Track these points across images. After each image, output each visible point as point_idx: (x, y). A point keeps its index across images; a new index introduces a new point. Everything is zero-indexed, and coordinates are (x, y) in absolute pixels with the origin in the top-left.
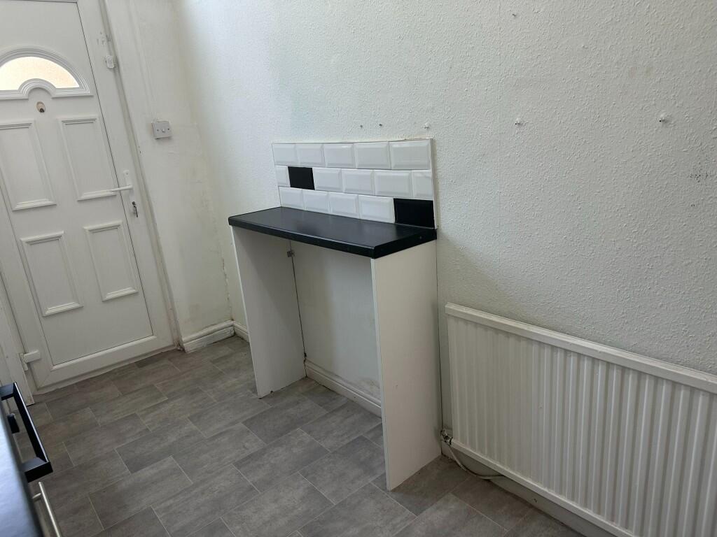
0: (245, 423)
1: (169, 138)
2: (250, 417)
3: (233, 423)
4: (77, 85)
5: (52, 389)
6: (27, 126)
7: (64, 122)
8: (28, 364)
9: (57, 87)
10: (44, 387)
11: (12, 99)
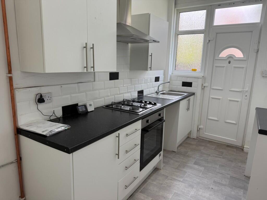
4: (243, 57)
5: (202, 138)
6: (224, 67)
7: (234, 67)
8: (199, 129)
9: (236, 57)
10: (201, 137)
11: (222, 60)
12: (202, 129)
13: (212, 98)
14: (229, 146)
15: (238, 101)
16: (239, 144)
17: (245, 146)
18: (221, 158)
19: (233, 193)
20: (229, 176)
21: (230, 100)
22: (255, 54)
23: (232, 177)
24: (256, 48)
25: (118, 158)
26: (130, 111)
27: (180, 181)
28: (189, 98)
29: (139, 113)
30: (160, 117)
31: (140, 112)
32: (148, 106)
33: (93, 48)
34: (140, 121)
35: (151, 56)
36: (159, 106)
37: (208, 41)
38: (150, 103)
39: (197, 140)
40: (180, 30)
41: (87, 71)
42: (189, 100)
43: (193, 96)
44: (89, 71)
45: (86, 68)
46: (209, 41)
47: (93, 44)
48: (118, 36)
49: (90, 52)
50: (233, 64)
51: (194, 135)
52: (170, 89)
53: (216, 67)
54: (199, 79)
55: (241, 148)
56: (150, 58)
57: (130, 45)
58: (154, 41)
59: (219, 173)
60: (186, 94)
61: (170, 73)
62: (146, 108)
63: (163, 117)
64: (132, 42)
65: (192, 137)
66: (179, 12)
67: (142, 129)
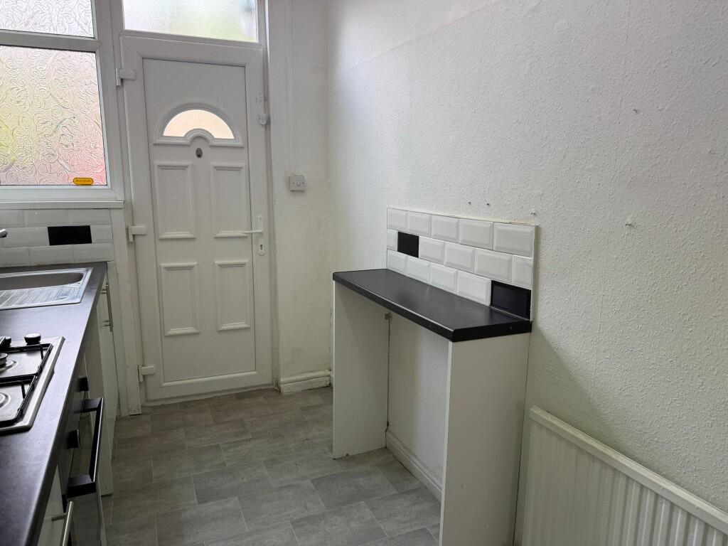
0: (313, 481)
1: (302, 192)
2: (319, 476)
3: (303, 478)
4: (233, 138)
7: (215, 167)
8: (144, 376)
9: (215, 137)
11: (174, 145)
12: (152, 375)
13: (165, 268)
14: (243, 396)
15: (242, 265)
17: (282, 380)
21: (222, 266)
23: (317, 482)
24: (264, 115)
37: (118, 83)
46: (122, 80)
50: (213, 159)
54: (114, 213)
55: (270, 387)
60: (86, 272)
65: (126, 413)
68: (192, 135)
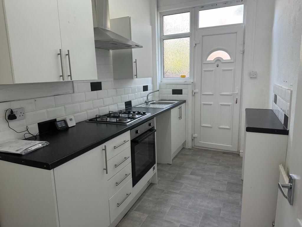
1: (256, 78)
2: (231, 182)
4: (230, 59)
5: (198, 148)
6: (212, 71)
7: (223, 70)
8: (194, 137)
9: (224, 59)
10: (196, 146)
11: (210, 63)
12: (196, 138)
13: (203, 104)
14: (226, 153)
15: (229, 105)
16: (235, 150)
17: (240, 151)
18: (217, 165)
19: (231, 198)
20: (226, 182)
21: (222, 105)
22: (242, 55)
23: (229, 183)
24: (242, 49)
25: (107, 173)
26: (116, 122)
27: (177, 193)
28: (180, 106)
29: (127, 124)
30: (150, 127)
31: (128, 122)
32: (137, 116)
33: (68, 55)
34: (129, 132)
35: (136, 62)
36: (148, 115)
37: (194, 45)
38: (139, 113)
39: (193, 150)
40: (165, 34)
41: (63, 80)
42: (181, 108)
43: (184, 104)
44: (66, 80)
45: (62, 77)
46: (196, 44)
47: (68, 51)
48: (96, 42)
49: (66, 60)
50: (222, 67)
51: (189, 145)
52: (161, 99)
53: (205, 71)
54: (189, 85)
55: (236, 153)
56: (134, 64)
57: (111, 51)
58: (136, 45)
59: (216, 180)
60: (176, 102)
61: (159, 81)
62: (134, 119)
63: (154, 127)
64: (113, 49)
65: (187, 147)
66: (162, 15)
67: (131, 141)
68: (216, 59)
